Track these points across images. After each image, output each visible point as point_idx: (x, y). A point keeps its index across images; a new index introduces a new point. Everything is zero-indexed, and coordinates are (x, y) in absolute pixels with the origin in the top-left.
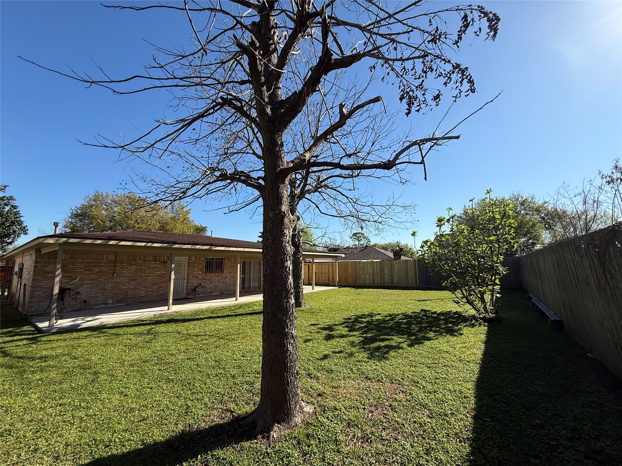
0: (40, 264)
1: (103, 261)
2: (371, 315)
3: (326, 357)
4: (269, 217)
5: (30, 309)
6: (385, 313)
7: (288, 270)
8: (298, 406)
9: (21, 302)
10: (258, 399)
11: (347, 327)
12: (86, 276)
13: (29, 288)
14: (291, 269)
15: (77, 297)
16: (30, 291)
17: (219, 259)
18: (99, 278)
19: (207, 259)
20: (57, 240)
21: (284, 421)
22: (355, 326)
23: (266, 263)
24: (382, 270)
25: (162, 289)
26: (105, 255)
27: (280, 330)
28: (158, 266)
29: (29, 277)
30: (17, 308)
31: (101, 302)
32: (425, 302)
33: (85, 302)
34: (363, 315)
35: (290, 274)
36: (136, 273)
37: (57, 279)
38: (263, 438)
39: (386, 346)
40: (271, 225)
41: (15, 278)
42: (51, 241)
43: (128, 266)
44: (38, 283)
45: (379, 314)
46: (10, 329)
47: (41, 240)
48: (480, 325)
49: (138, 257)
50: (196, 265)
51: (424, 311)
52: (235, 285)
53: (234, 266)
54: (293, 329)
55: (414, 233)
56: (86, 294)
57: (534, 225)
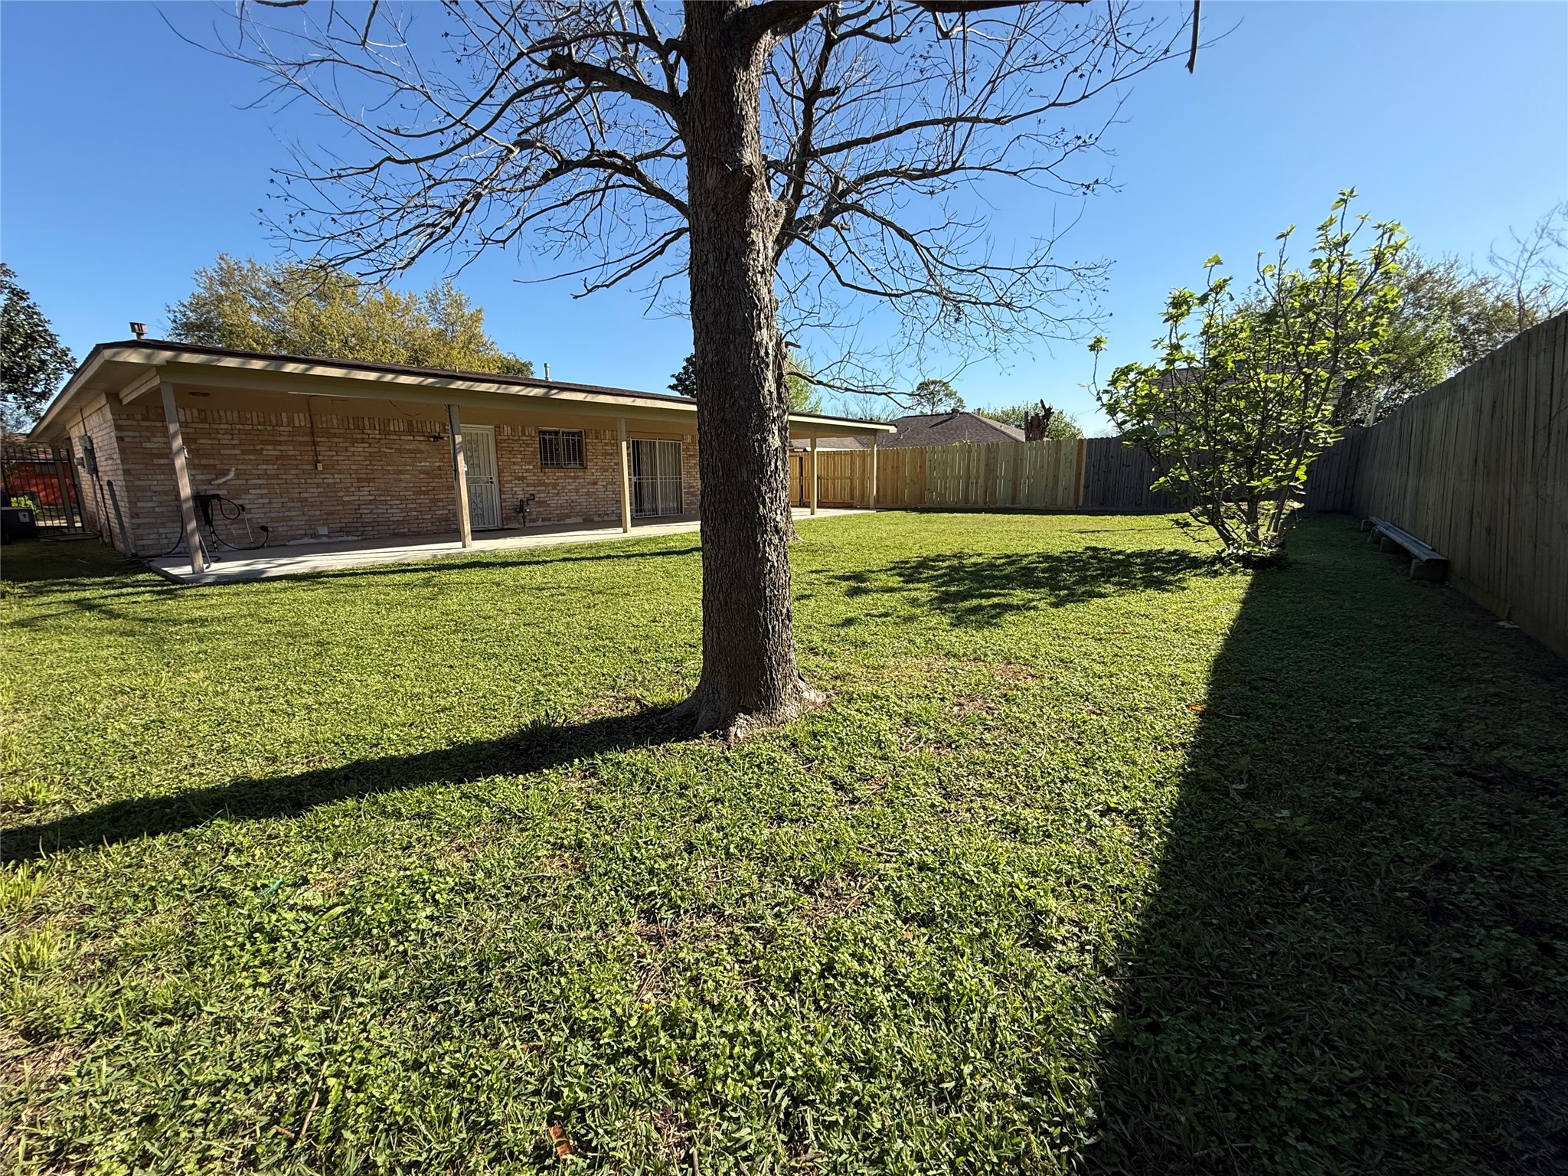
0: (130, 433)
1: (282, 429)
2: (959, 556)
3: (849, 622)
4: (707, 191)
5: (141, 542)
6: (994, 553)
7: (762, 353)
8: (790, 686)
9: (117, 529)
10: (694, 684)
11: (900, 575)
12: (249, 467)
13: (123, 494)
14: (770, 351)
15: (241, 517)
16: (126, 499)
17: (573, 434)
18: (282, 472)
19: (544, 433)
20: (149, 357)
21: (758, 710)
22: (920, 573)
23: (703, 334)
24: (990, 468)
25: (440, 504)
26: (284, 415)
27: (746, 512)
28: (422, 447)
29: (115, 467)
30: (113, 545)
31: (303, 532)
32: (1097, 534)
33: (265, 529)
34: (939, 555)
35: (768, 366)
36: (371, 464)
37: (180, 462)
38: (714, 737)
39: (994, 606)
40: (713, 216)
41: (83, 474)
42: (134, 357)
43: (347, 445)
44: (139, 480)
45: (979, 555)
46: (107, 579)
47: (107, 353)
48: (1234, 572)
49: (367, 422)
50: (516, 446)
51: (1094, 549)
52: (619, 501)
53: (611, 454)
54: (779, 512)
55: (1099, 341)
56: (261, 510)
57: (1431, 347)
